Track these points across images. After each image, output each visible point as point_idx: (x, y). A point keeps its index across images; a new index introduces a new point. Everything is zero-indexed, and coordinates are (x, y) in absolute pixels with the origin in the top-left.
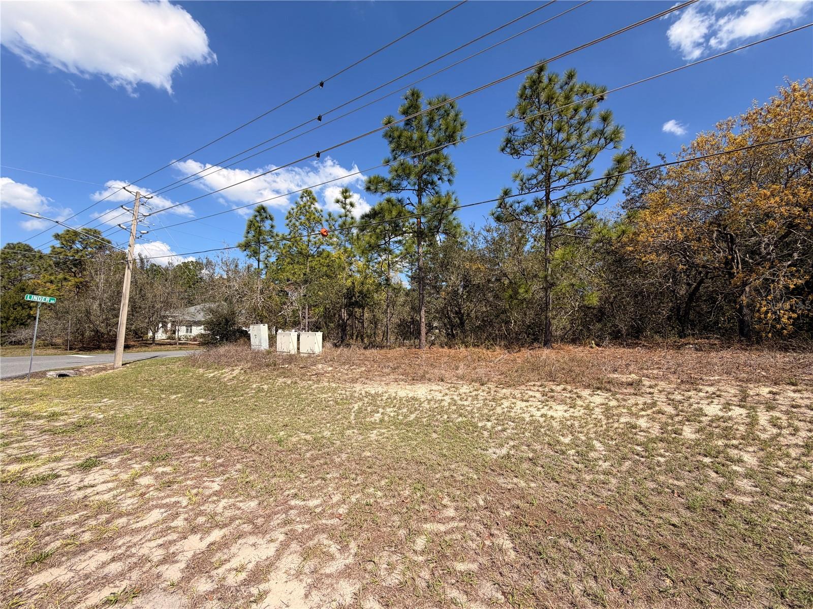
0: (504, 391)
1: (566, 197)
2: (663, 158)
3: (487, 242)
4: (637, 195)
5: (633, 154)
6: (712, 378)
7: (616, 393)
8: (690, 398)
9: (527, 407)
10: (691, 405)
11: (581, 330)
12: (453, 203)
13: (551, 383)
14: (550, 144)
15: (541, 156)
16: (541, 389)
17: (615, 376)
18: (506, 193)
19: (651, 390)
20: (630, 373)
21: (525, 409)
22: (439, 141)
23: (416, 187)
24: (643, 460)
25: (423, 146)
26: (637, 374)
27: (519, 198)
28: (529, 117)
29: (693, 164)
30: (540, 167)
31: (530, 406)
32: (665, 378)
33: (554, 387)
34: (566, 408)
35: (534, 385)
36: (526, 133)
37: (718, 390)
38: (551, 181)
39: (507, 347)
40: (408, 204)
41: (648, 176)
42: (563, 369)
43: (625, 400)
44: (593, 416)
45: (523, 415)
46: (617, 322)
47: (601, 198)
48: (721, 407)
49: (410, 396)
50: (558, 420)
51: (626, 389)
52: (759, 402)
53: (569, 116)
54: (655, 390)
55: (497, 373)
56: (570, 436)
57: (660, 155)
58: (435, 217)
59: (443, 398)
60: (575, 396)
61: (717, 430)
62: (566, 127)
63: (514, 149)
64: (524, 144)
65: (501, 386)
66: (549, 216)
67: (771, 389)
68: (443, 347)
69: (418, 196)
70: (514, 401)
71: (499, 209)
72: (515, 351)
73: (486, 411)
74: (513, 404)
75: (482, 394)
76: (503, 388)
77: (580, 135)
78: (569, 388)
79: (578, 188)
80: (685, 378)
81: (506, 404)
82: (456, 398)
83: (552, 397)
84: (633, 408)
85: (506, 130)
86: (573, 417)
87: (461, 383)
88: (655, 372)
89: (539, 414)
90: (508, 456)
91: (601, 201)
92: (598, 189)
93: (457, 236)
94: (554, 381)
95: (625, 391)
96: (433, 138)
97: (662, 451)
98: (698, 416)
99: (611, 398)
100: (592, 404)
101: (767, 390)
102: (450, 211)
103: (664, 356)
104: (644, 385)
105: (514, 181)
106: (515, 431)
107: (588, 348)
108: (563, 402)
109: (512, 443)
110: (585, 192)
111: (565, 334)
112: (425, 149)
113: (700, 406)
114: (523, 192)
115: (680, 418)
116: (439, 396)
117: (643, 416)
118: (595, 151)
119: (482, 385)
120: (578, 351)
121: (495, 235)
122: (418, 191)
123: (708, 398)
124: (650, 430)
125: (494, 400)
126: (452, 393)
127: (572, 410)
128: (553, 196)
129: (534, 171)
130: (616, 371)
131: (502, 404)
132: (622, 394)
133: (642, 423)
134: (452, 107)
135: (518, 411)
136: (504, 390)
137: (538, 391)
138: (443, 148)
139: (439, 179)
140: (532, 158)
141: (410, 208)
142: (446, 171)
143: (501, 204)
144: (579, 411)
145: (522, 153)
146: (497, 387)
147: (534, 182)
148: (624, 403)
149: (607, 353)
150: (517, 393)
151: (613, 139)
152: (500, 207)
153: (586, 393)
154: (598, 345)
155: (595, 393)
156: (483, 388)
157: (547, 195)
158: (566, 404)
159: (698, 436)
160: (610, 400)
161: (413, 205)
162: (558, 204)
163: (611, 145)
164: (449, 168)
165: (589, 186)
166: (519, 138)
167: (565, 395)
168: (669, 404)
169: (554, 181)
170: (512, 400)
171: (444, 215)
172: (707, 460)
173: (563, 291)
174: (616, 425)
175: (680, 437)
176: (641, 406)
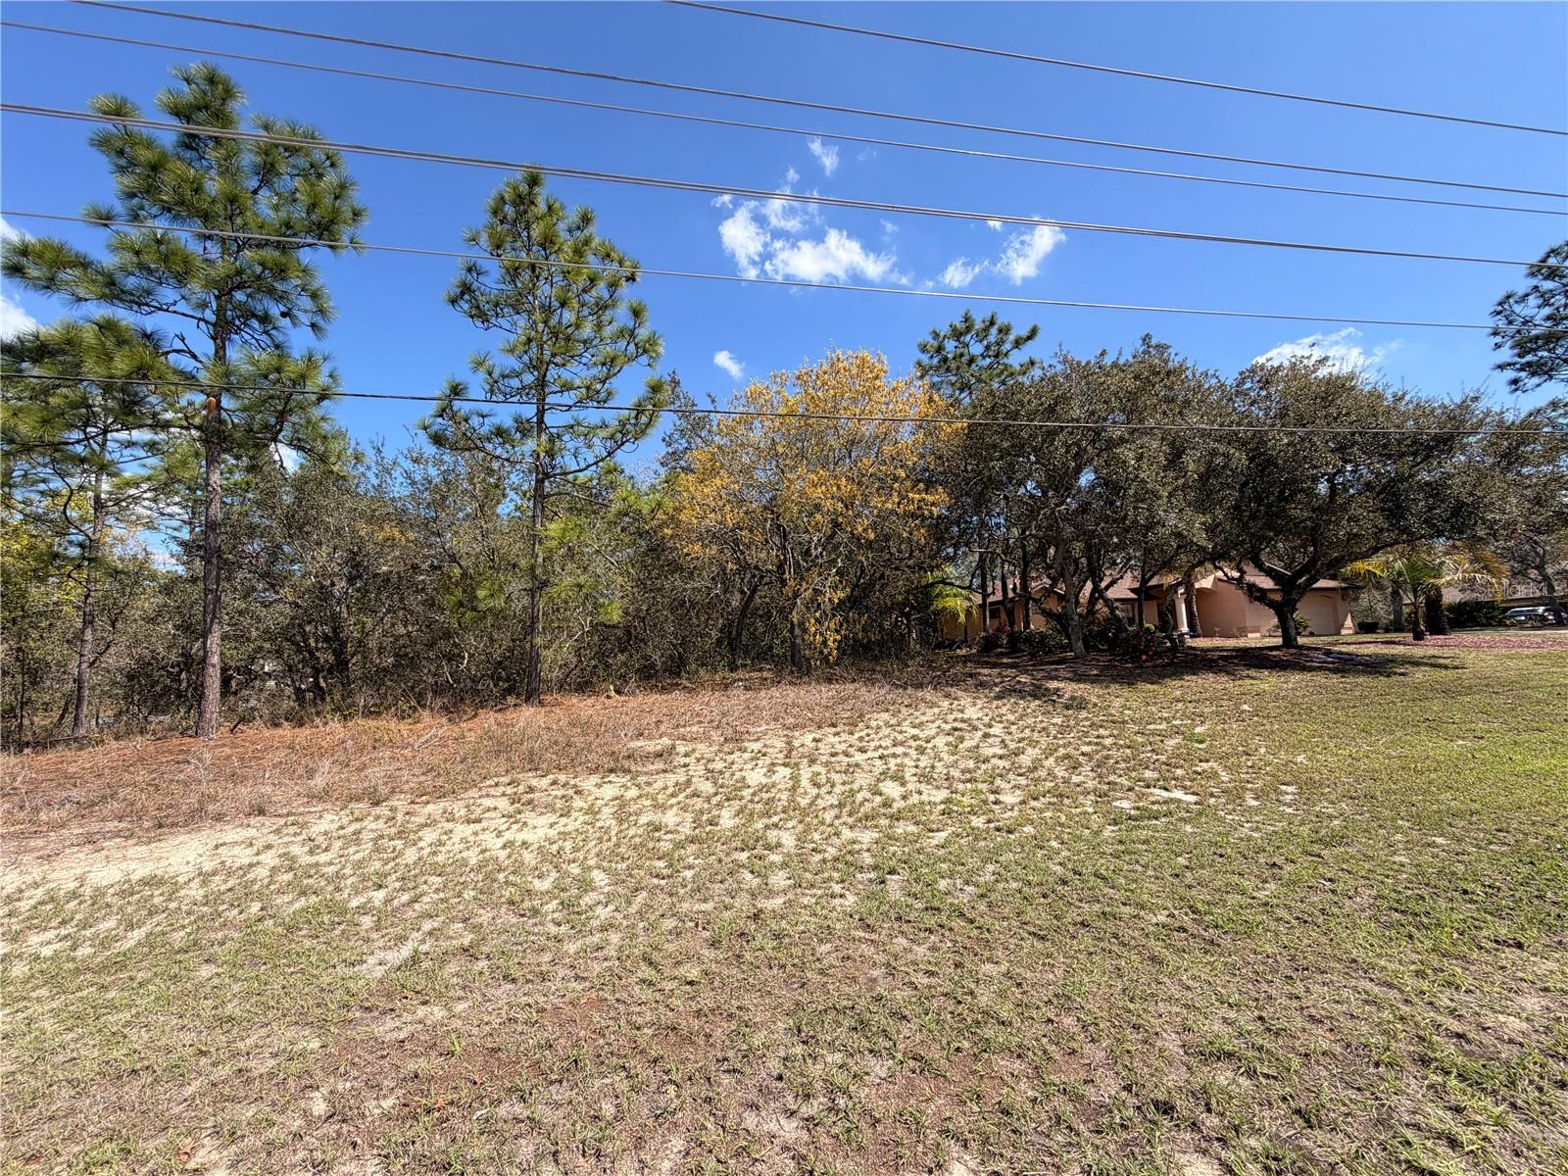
0: (430, 808)
1: (572, 427)
2: (713, 401)
3: (413, 483)
4: (681, 448)
5: (676, 383)
6: (759, 729)
7: (638, 774)
8: (733, 763)
9: (476, 834)
10: (733, 774)
11: (595, 667)
12: (322, 379)
13: (530, 774)
14: (545, 323)
15: (529, 340)
16: (509, 790)
17: (639, 744)
18: (456, 391)
19: (687, 760)
20: (661, 737)
21: (472, 839)
22: (288, 225)
23: (210, 316)
24: (663, 882)
25: (239, 221)
26: (670, 736)
27: (485, 408)
28: (508, 257)
29: (747, 420)
30: (526, 358)
31: (484, 830)
32: (706, 738)
33: (534, 782)
34: (553, 818)
35: (497, 785)
36: (503, 287)
37: (765, 746)
38: (547, 390)
39: (451, 711)
40: (178, 351)
41: (695, 423)
42: (556, 743)
43: (649, 784)
44: (598, 824)
45: (465, 854)
46: (649, 651)
47: (628, 441)
48: (765, 770)
49: (135, 877)
50: (536, 846)
51: (653, 764)
52: (803, 756)
53: (581, 286)
54: (691, 760)
55: (417, 771)
56: (554, 875)
57: (709, 396)
58: (265, 401)
59: (255, 859)
60: (571, 792)
61: (759, 805)
62: (575, 304)
63: (478, 307)
64: (497, 305)
65: (424, 798)
66: (542, 455)
67: (814, 735)
68: (277, 725)
69: (214, 338)
70: (449, 826)
71: (440, 420)
72: (465, 718)
73: (377, 865)
74: (446, 833)
75: (373, 826)
76: (428, 803)
77: (599, 326)
78: (562, 778)
79: (592, 416)
80: (729, 733)
81: (429, 836)
82: (296, 850)
83: (530, 802)
84: (659, 796)
85: (460, 264)
86: (564, 835)
87: (319, 808)
88: (695, 729)
89: (500, 842)
90: (415, 959)
91: (627, 446)
92: (624, 425)
93: (333, 459)
94: (536, 770)
95: (652, 767)
96: (272, 213)
97: (691, 860)
98: (740, 789)
99: (629, 784)
100: (599, 802)
101: (811, 737)
102: (314, 398)
103: (707, 703)
104: (678, 754)
105: (475, 370)
106: (442, 895)
107: (603, 699)
108: (550, 808)
109: (427, 926)
110: (604, 425)
111: (567, 676)
112: (244, 227)
113: (743, 773)
114: (494, 398)
115: (718, 798)
116: (244, 856)
117: (672, 806)
118: (619, 362)
119: (377, 804)
120: (585, 707)
121: (433, 472)
122: (214, 325)
123: (752, 759)
124: (679, 828)
125: (400, 834)
126: (286, 839)
127: (564, 820)
128: (550, 419)
129: (512, 363)
130: (641, 735)
131: (420, 839)
132: (646, 773)
133: (670, 818)
134: (333, 165)
135: (456, 846)
136: (429, 806)
137: (504, 795)
138: (299, 246)
139: (284, 315)
140: (512, 338)
141: (186, 363)
142: (306, 302)
143: (444, 410)
144: (576, 820)
145: (493, 320)
146: (413, 802)
147: (515, 383)
148: (647, 789)
149: (631, 705)
150: (459, 809)
151: (646, 349)
152: (441, 416)
153: (589, 783)
154: (618, 692)
155: (606, 780)
156: (377, 810)
157: (541, 413)
158: (554, 811)
159: (737, 820)
160: (627, 788)
161: (194, 357)
162: (559, 436)
163: (644, 359)
164: (314, 296)
165: (612, 417)
166: (488, 290)
167: (554, 793)
168: (707, 779)
169: (552, 393)
170: (446, 824)
171: (293, 404)
172: (743, 856)
173: (563, 595)
174: (632, 832)
175: (716, 828)
176: (670, 791)
